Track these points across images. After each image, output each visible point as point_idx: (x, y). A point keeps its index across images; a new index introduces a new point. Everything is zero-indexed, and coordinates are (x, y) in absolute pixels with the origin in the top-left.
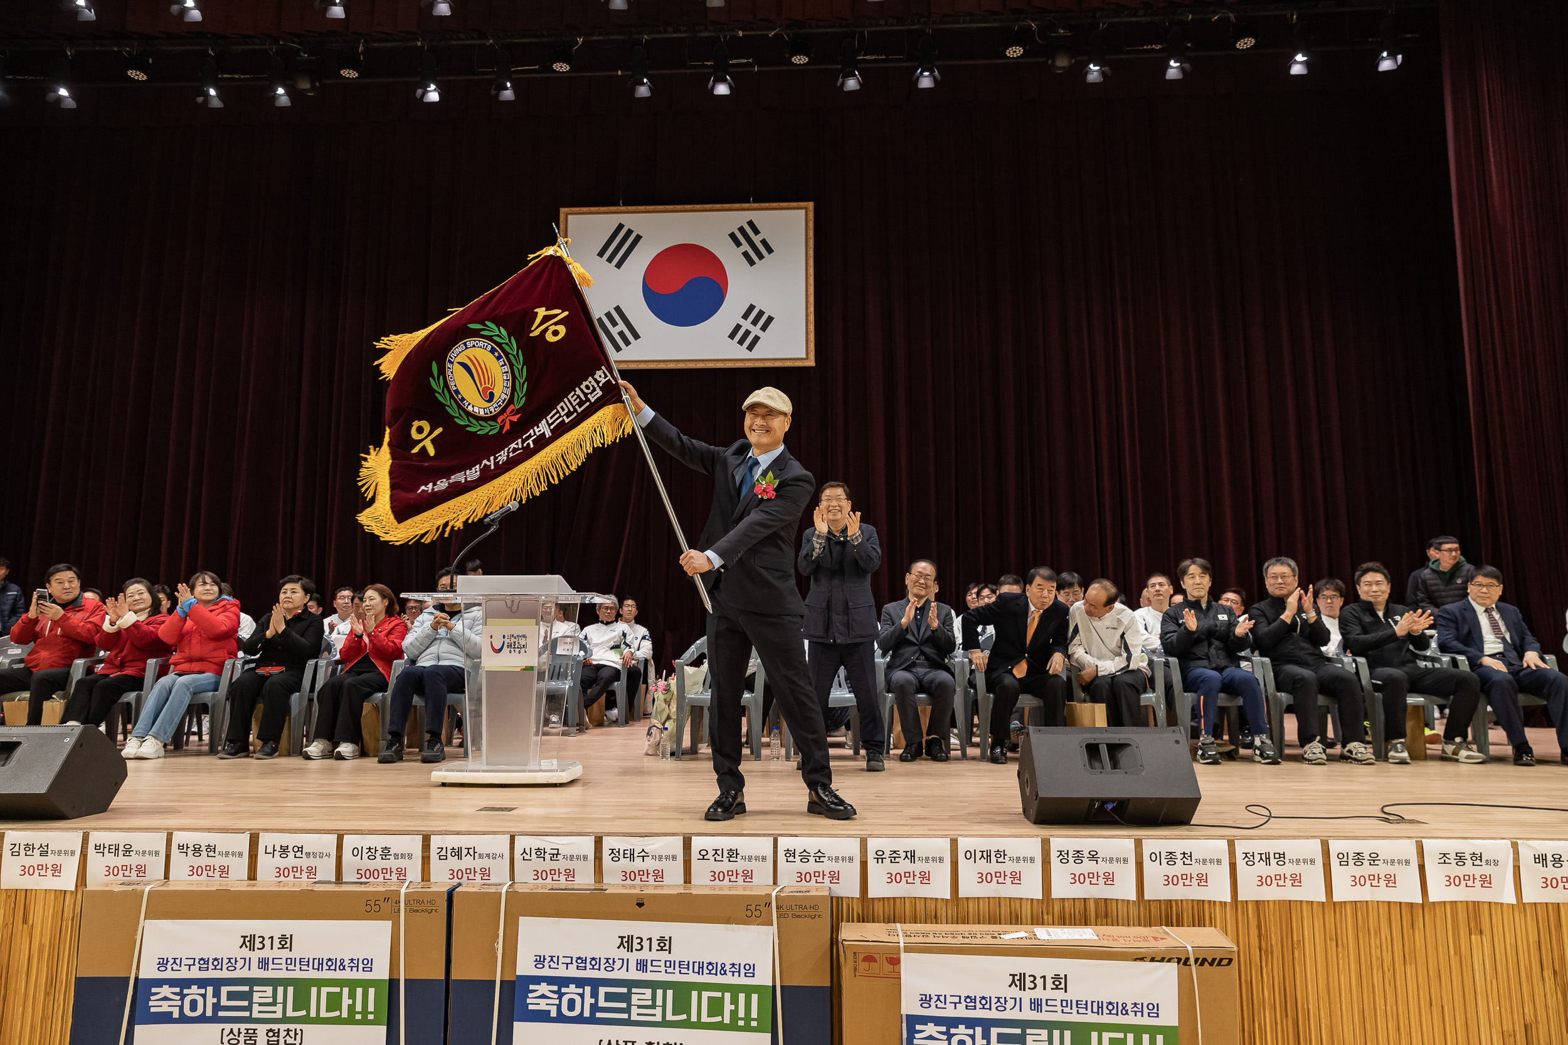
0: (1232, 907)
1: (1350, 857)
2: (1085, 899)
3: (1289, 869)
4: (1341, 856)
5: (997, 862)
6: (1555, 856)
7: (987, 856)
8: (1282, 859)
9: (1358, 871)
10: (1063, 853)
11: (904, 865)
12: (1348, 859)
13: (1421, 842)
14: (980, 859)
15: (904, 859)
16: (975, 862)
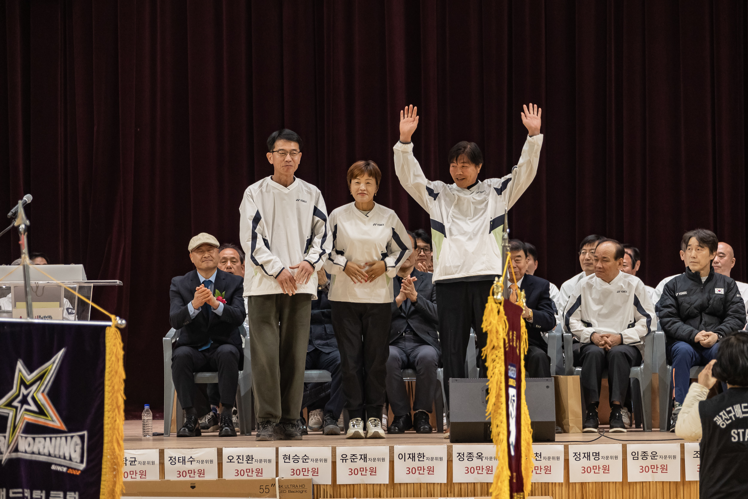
0: (566, 487)
1: (640, 454)
2: (474, 483)
3: (601, 462)
4: (634, 454)
5: (419, 461)
7: (412, 457)
8: (598, 456)
9: (644, 463)
10: (460, 454)
11: (360, 464)
12: (638, 456)
13: (684, 444)
14: (408, 459)
15: (360, 460)
16: (405, 461)
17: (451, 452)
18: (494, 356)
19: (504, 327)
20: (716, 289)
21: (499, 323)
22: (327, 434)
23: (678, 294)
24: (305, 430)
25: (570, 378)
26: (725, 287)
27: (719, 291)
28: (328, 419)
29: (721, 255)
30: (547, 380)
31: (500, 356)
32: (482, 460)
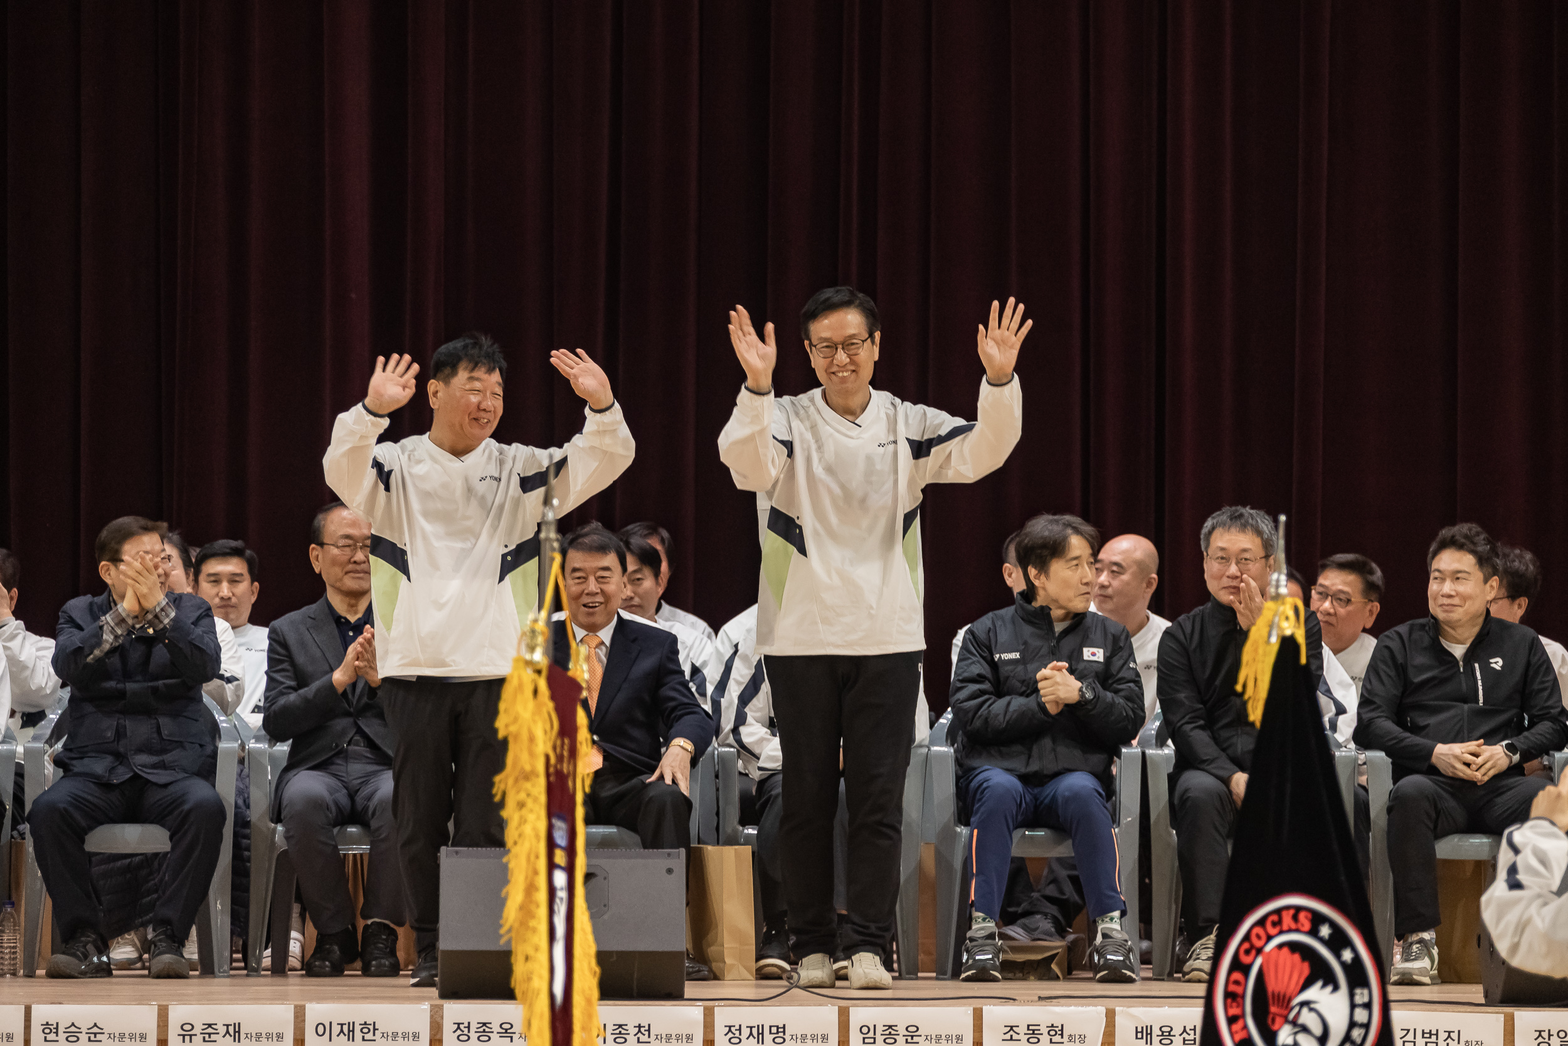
1: (879, 1032)
4: (865, 1030)
5: (364, 1039)
6: (1163, 1029)
7: (349, 1031)
8: (781, 1034)
10: (462, 1026)
12: (875, 1034)
13: (981, 1010)
14: (338, 1035)
15: (224, 1036)
16: (330, 1040)
17: (438, 1019)
18: (522, 796)
19: (548, 727)
20: (1085, 650)
21: (537, 718)
22: (158, 977)
23: (1000, 657)
24: (105, 966)
25: (729, 851)
26: (1105, 646)
27: (1094, 654)
28: (160, 940)
29: (1115, 568)
30: (669, 855)
31: (537, 794)
32: (512, 1041)
